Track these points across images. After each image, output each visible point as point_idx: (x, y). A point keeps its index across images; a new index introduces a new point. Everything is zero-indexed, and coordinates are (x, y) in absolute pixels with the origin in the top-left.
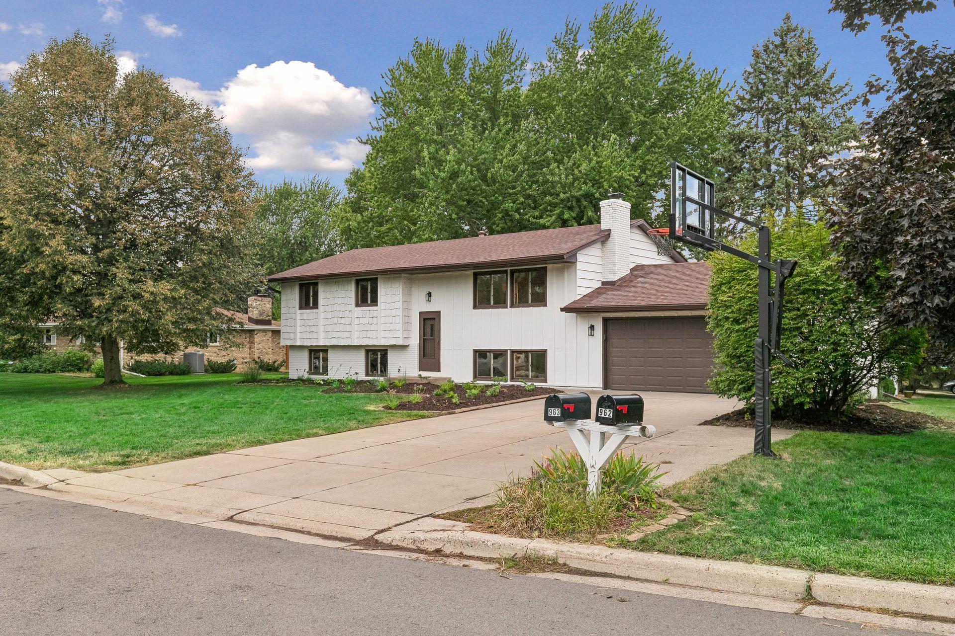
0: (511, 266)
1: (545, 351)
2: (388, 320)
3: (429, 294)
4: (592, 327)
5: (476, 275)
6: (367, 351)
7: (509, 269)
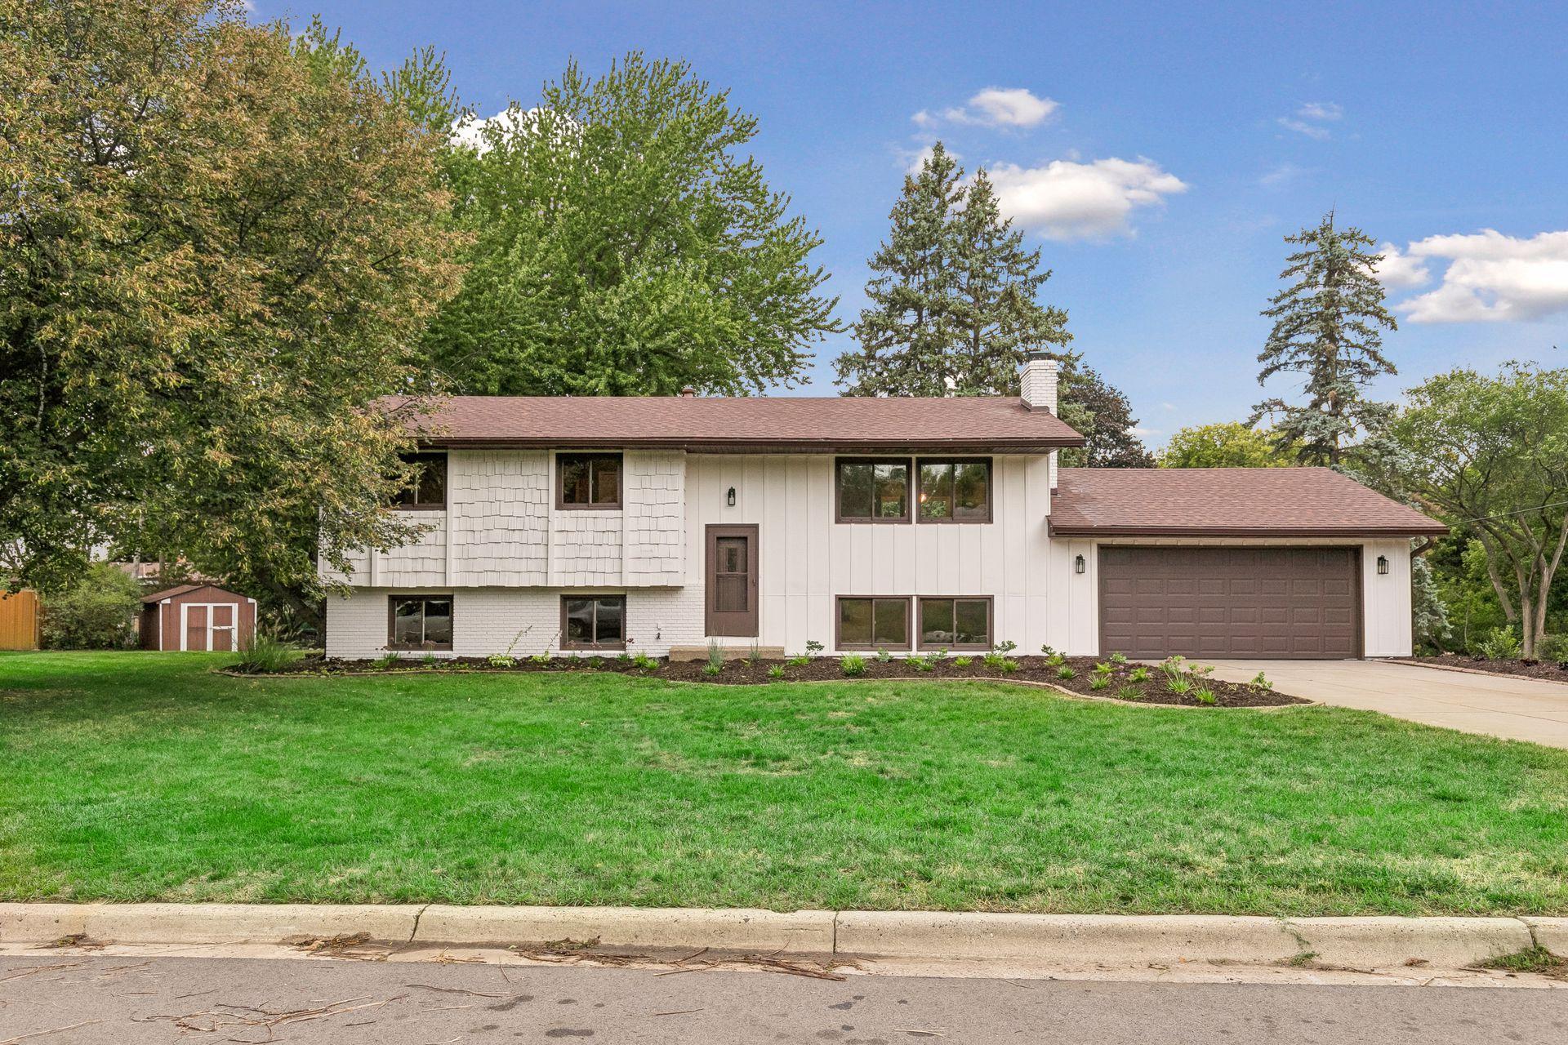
0: (918, 452)
1: (990, 599)
2: (645, 537)
3: (732, 492)
4: (1080, 559)
5: (839, 462)
6: (564, 598)
7: (914, 457)
